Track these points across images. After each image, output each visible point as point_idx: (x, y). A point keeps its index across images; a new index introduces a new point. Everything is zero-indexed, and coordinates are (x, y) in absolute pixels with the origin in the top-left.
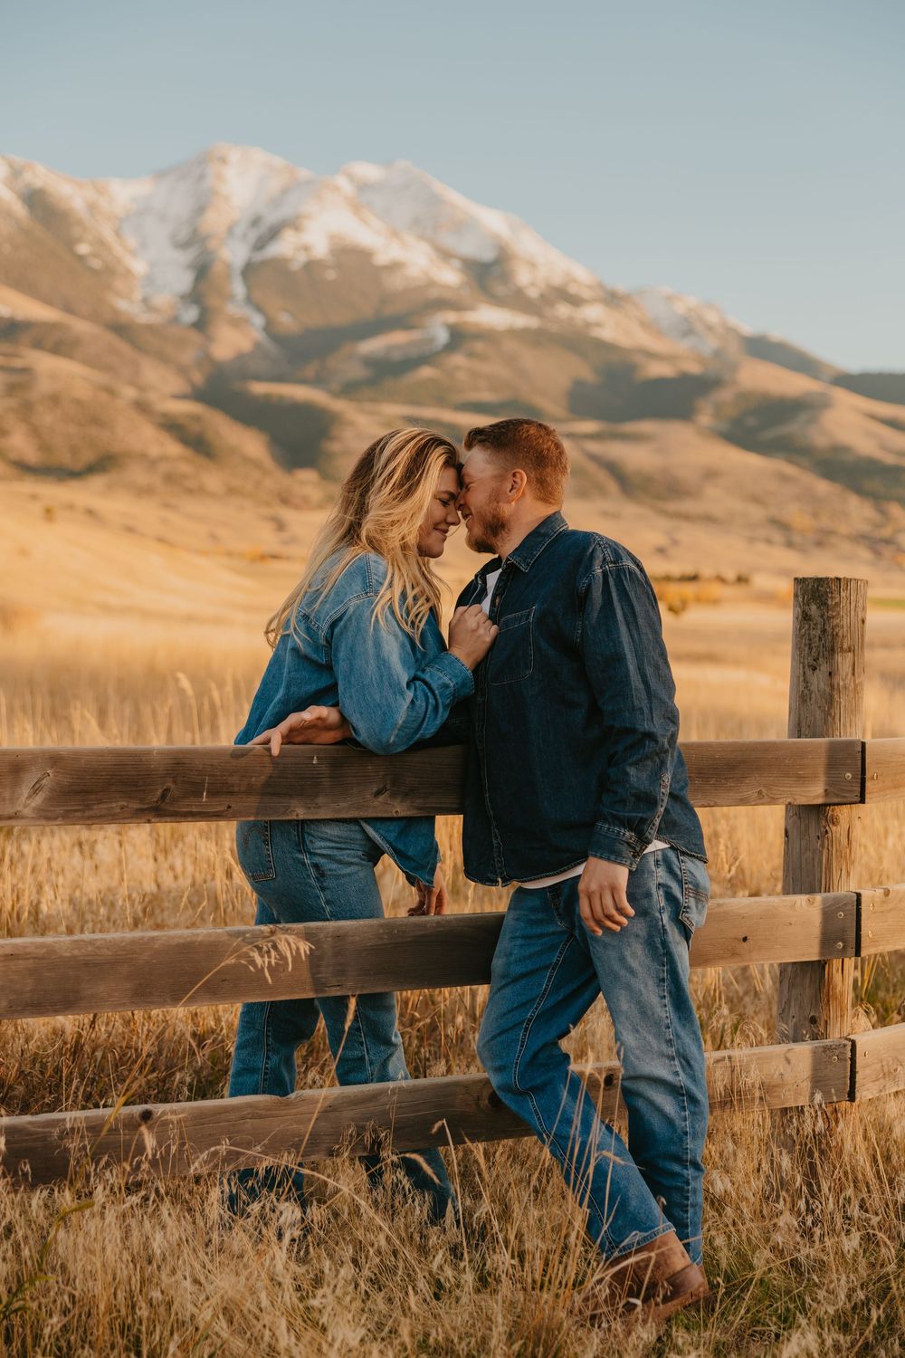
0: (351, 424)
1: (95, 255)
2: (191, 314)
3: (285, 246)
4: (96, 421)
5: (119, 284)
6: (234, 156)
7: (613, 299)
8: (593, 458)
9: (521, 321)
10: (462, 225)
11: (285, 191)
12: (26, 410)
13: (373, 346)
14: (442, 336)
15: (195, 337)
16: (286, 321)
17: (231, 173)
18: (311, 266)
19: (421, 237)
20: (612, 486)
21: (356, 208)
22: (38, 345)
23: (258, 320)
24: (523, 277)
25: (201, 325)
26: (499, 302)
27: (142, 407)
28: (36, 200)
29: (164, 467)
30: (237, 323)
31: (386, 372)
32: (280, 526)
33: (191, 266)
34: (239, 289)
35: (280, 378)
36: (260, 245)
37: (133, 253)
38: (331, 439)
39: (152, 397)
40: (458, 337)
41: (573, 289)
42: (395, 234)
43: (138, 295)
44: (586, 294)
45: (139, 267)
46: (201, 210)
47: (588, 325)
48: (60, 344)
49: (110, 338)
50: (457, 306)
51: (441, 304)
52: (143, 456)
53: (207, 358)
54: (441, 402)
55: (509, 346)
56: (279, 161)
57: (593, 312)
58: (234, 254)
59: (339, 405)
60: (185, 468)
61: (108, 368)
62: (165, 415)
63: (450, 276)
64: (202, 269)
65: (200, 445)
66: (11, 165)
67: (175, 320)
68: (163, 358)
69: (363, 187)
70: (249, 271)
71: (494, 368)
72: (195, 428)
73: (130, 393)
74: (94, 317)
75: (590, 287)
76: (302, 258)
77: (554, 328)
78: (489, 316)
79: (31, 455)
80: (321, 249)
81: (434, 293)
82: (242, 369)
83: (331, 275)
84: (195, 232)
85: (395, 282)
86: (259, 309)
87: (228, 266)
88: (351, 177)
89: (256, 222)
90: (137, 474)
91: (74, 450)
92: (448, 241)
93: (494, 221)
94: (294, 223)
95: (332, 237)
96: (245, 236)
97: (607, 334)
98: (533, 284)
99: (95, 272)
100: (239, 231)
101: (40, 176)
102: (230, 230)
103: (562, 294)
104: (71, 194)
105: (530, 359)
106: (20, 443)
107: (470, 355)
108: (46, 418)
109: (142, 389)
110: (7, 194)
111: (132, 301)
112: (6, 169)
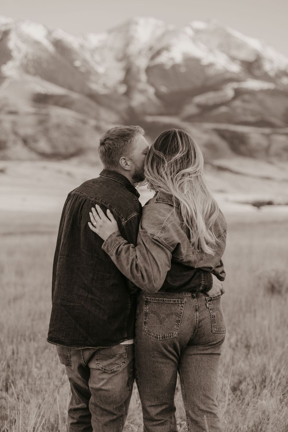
1: (83, 66)
2: (122, 89)
3: (163, 59)
4: (76, 135)
5: (93, 78)
6: (141, 21)
9: (266, 86)
10: (241, 46)
11: (163, 35)
12: (46, 132)
13: (200, 99)
14: (231, 94)
15: (125, 99)
16: (163, 89)
17: (140, 29)
18: (175, 67)
19: (223, 51)
21: (194, 40)
22: (56, 104)
23: (151, 91)
24: (267, 67)
25: (127, 94)
26: (256, 77)
27: (97, 128)
28: (59, 45)
30: (142, 92)
31: (205, 110)
33: (124, 69)
34: (143, 77)
35: (161, 114)
36: (153, 58)
37: (99, 64)
39: (103, 124)
40: (238, 93)
42: (211, 51)
43: (101, 82)
45: (101, 70)
46: (127, 45)
48: (66, 103)
49: (87, 100)
50: (238, 80)
51: (231, 80)
54: (229, 121)
55: (260, 96)
56: (161, 23)
58: (142, 63)
59: (184, 125)
61: (85, 113)
63: (235, 68)
64: (128, 71)
66: (47, 29)
67: (115, 91)
68: (110, 108)
69: (197, 31)
70: (148, 70)
71: (253, 106)
73: (93, 123)
74: (81, 92)
76: (171, 63)
77: (281, 88)
78: (252, 84)
79: (48, 149)
80: (179, 59)
81: (228, 76)
82: (143, 111)
83: (183, 70)
84: (125, 54)
85: (211, 72)
86: (152, 85)
87: (139, 69)
88: (192, 28)
89: (151, 49)
91: (66, 147)
92: (235, 53)
94: (167, 48)
95: (184, 54)
96: (146, 55)
98: (272, 70)
99: (82, 73)
100: (143, 53)
101: (60, 34)
102: (140, 52)
105: (270, 102)
106: (43, 145)
107: (244, 101)
108: (55, 134)
109: (99, 121)
110: (46, 42)
111: (99, 85)
112: (45, 32)
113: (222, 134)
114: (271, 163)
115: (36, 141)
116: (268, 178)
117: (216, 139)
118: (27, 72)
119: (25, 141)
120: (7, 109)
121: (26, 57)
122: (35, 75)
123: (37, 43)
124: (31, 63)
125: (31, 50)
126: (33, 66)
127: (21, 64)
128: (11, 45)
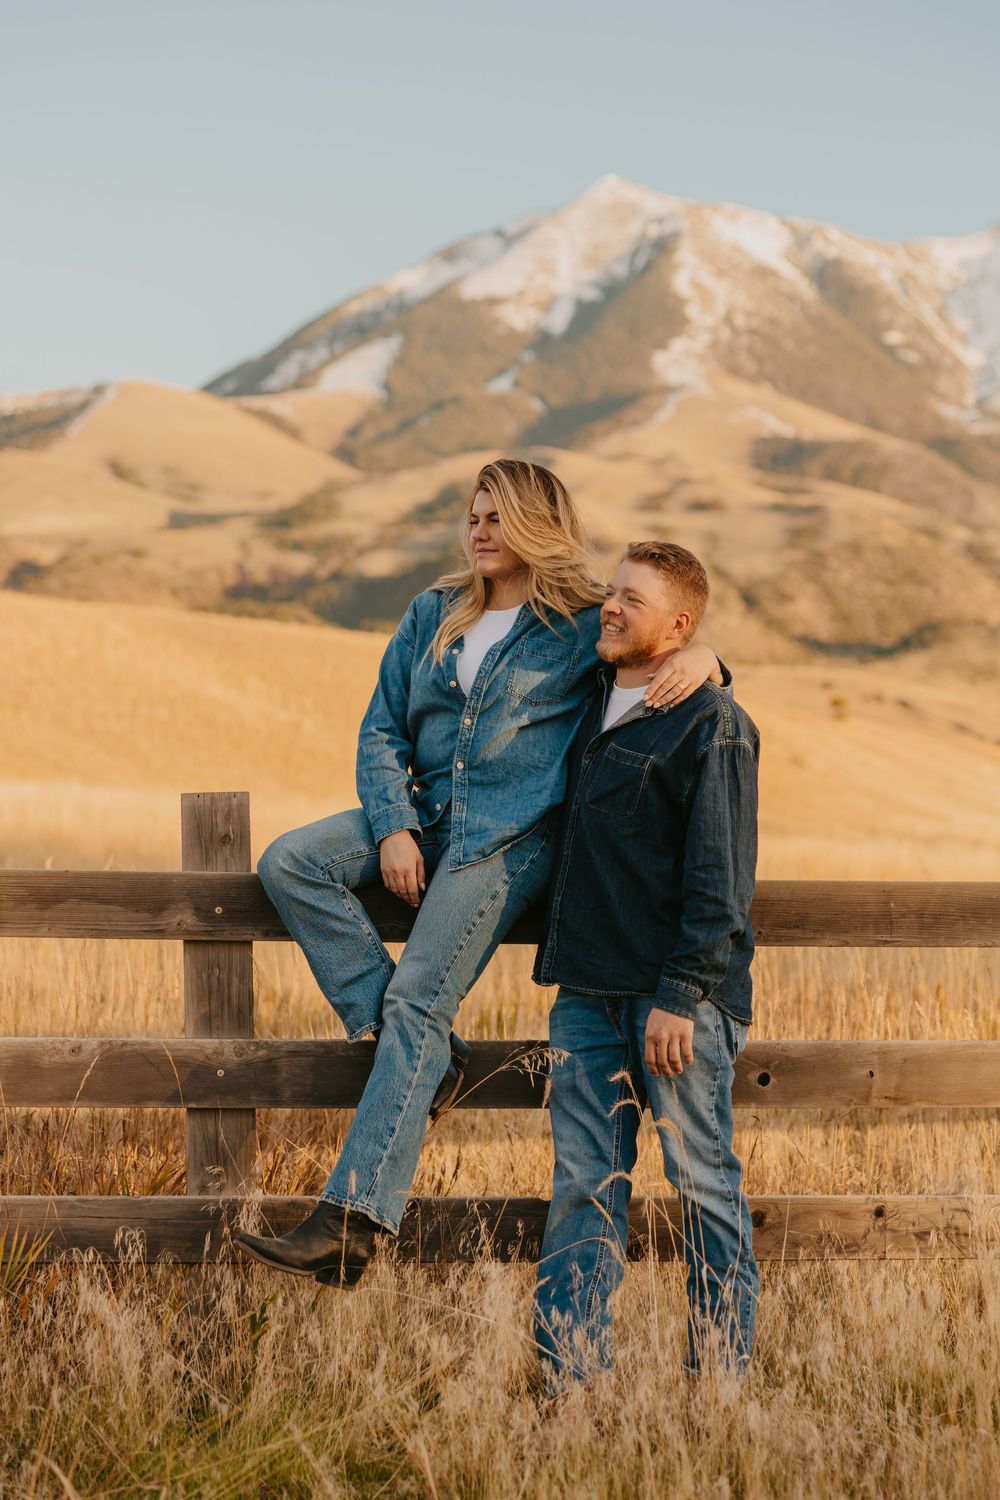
1: (909, 346)
4: (912, 576)
5: (944, 384)
12: (815, 566)
22: (831, 474)
27: (978, 554)
28: (830, 277)
37: (964, 339)
39: (992, 538)
43: (970, 398)
45: (972, 357)
48: (862, 472)
49: (932, 458)
52: (980, 623)
61: (930, 502)
66: (794, 230)
73: (961, 534)
74: (910, 432)
79: (823, 628)
90: (972, 649)
91: (882, 618)
99: (910, 369)
101: (835, 243)
104: (877, 264)
106: (808, 612)
108: (843, 575)
109: (977, 528)
110: (789, 272)
111: (962, 406)
112: (785, 238)
115: (785, 598)
118: (734, 371)
119: (750, 600)
120: (687, 494)
121: (728, 320)
122: (756, 379)
123: (763, 272)
124: (744, 340)
125: (742, 300)
126: (751, 351)
127: (714, 345)
128: (681, 283)
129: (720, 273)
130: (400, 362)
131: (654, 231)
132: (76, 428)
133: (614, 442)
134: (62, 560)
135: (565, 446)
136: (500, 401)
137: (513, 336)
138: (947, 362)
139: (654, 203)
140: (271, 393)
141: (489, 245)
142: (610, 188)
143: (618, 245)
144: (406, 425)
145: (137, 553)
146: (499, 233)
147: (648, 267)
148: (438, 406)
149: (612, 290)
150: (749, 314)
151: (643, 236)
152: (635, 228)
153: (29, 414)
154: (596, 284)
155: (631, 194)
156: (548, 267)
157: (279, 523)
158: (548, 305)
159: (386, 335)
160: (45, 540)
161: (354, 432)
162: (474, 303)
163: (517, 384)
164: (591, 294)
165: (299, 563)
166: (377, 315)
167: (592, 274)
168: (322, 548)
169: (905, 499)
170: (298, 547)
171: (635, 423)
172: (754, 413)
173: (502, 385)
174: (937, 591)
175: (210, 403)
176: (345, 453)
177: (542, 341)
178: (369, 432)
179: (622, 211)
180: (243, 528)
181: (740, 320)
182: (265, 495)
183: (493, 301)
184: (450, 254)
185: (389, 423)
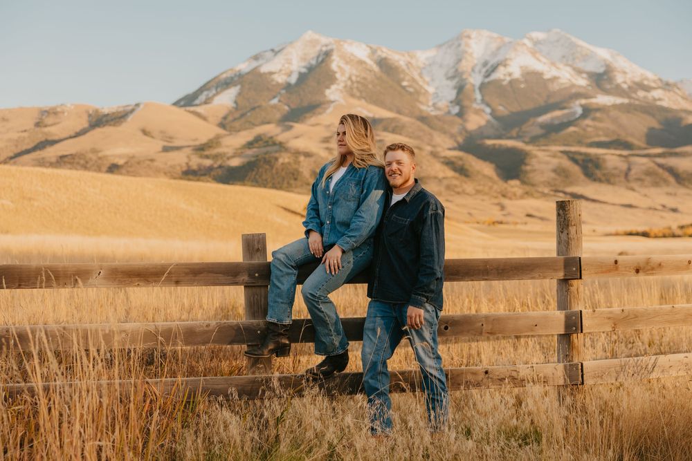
0: (536, 156)
1: (410, 86)
2: (456, 110)
3: (500, 74)
5: (422, 98)
6: (474, 35)
7: (667, 86)
8: (660, 166)
9: (619, 101)
10: (586, 57)
11: (499, 49)
13: (545, 118)
14: (579, 111)
15: (458, 120)
16: (502, 110)
17: (472, 42)
18: (513, 82)
19: (567, 65)
20: (672, 179)
21: (533, 53)
22: (385, 129)
23: (488, 110)
24: (619, 79)
25: (460, 115)
26: (607, 92)
27: (434, 155)
28: (383, 64)
29: (445, 182)
30: (477, 112)
31: (551, 130)
32: (503, 208)
33: (455, 88)
34: (478, 96)
35: (499, 137)
36: (487, 76)
37: (428, 84)
38: (526, 164)
39: (439, 149)
40: (587, 111)
41: (646, 83)
42: (553, 64)
43: (430, 103)
44: (653, 85)
45: (431, 90)
46: (459, 61)
47: (655, 100)
48: (396, 128)
49: (419, 123)
50: (586, 96)
51: (578, 96)
52: (436, 178)
53: (465, 129)
54: (580, 143)
55: (613, 113)
56: (495, 35)
57: (657, 94)
59: (528, 148)
60: (455, 182)
61: (418, 138)
62: (445, 157)
63: (582, 82)
64: (460, 89)
65: (462, 171)
66: (371, 48)
67: (449, 112)
68: (443, 131)
69: (536, 43)
70: (482, 87)
71: (607, 124)
72: (460, 163)
73: (429, 148)
74: (411, 115)
75: (654, 81)
76: (508, 79)
77: (637, 102)
78: (603, 100)
80: (517, 74)
81: (574, 91)
82: (481, 133)
83: (522, 86)
84: (457, 70)
85: (555, 87)
86: (488, 105)
87: (474, 86)
88: (531, 39)
89: (485, 64)
92: (581, 65)
93: (603, 53)
94: (503, 63)
95: (521, 67)
96: (480, 72)
97: (665, 104)
98: (625, 82)
99: (411, 94)
100: (477, 69)
101: (385, 52)
102: (473, 69)
103: (641, 86)
104: (399, 59)
105: (624, 119)
107: (594, 119)
109: (434, 146)
110: (369, 62)
111: (428, 106)
112: (369, 51)
113: (572, 157)
114: (633, 189)
116: (630, 206)
117: (567, 163)
118: (352, 95)
121: (350, 78)
122: (359, 98)
123: (361, 62)
124: (355, 85)
125: (354, 72)
126: (357, 88)
127: (346, 87)
128: (334, 66)
129: (347, 63)
130: (239, 94)
131: (324, 49)
132: (130, 118)
133: (313, 120)
134: (126, 163)
135: (296, 122)
136: (274, 107)
137: (278, 84)
138: (423, 91)
139: (324, 40)
140: (197, 105)
141: (269, 54)
142: (309, 35)
143: (312, 53)
144: (243, 115)
145: (152, 160)
146: (272, 50)
147: (322, 61)
148: (254, 109)
149: (311, 69)
150: (357, 76)
151: (321, 50)
152: (318, 48)
153: (114, 113)
154: (304, 67)
155: (316, 37)
156: (289, 62)
157: (200, 149)
158: (289, 75)
159: (235, 85)
160: (120, 156)
161: (225, 118)
162: (264, 73)
163: (280, 101)
164: (304, 70)
165: (208, 162)
166: (232, 78)
167: (303, 64)
168: (216, 157)
169: (410, 137)
170: (207, 157)
171: (320, 114)
172: (359, 109)
173: (275, 101)
174: (421, 167)
175: (175, 109)
176: (222, 125)
177: (288, 86)
178: (230, 118)
179: (313, 43)
180: (188, 151)
181: (354, 78)
182: (196, 140)
183: (271, 73)
184: (256, 58)
185: (237, 115)
